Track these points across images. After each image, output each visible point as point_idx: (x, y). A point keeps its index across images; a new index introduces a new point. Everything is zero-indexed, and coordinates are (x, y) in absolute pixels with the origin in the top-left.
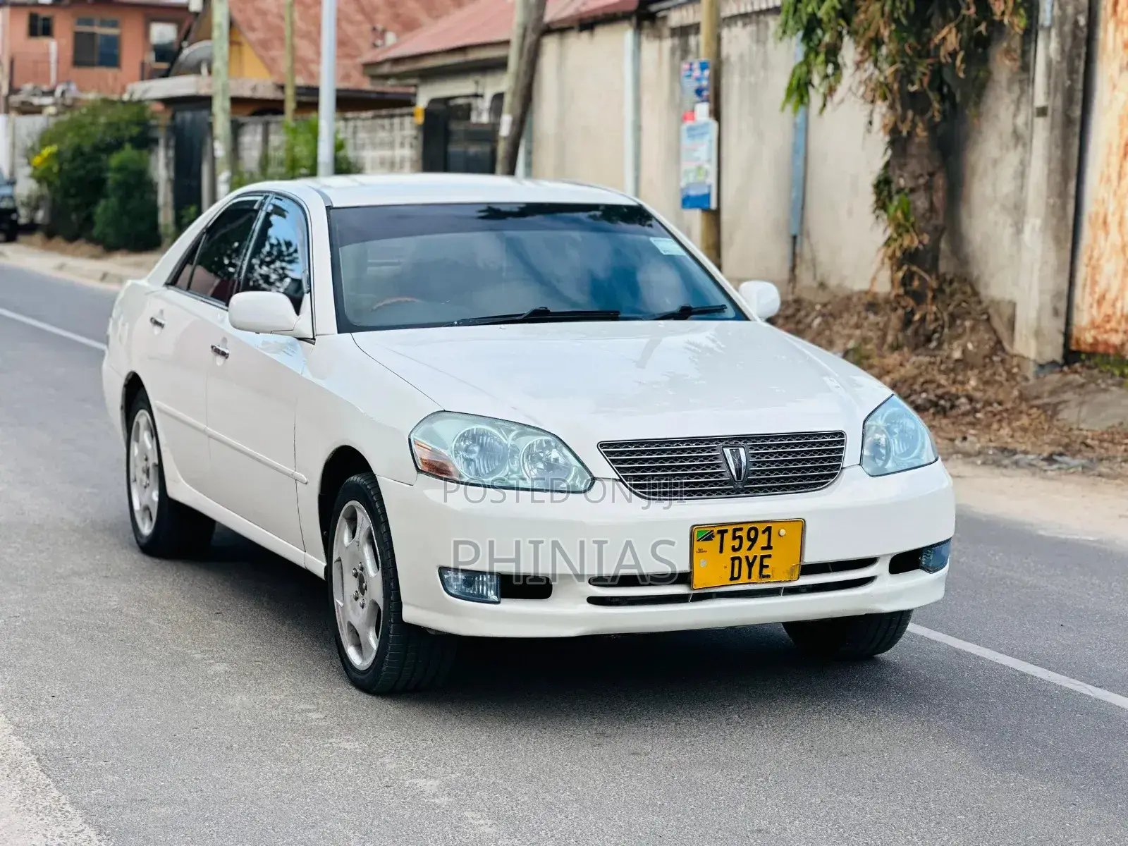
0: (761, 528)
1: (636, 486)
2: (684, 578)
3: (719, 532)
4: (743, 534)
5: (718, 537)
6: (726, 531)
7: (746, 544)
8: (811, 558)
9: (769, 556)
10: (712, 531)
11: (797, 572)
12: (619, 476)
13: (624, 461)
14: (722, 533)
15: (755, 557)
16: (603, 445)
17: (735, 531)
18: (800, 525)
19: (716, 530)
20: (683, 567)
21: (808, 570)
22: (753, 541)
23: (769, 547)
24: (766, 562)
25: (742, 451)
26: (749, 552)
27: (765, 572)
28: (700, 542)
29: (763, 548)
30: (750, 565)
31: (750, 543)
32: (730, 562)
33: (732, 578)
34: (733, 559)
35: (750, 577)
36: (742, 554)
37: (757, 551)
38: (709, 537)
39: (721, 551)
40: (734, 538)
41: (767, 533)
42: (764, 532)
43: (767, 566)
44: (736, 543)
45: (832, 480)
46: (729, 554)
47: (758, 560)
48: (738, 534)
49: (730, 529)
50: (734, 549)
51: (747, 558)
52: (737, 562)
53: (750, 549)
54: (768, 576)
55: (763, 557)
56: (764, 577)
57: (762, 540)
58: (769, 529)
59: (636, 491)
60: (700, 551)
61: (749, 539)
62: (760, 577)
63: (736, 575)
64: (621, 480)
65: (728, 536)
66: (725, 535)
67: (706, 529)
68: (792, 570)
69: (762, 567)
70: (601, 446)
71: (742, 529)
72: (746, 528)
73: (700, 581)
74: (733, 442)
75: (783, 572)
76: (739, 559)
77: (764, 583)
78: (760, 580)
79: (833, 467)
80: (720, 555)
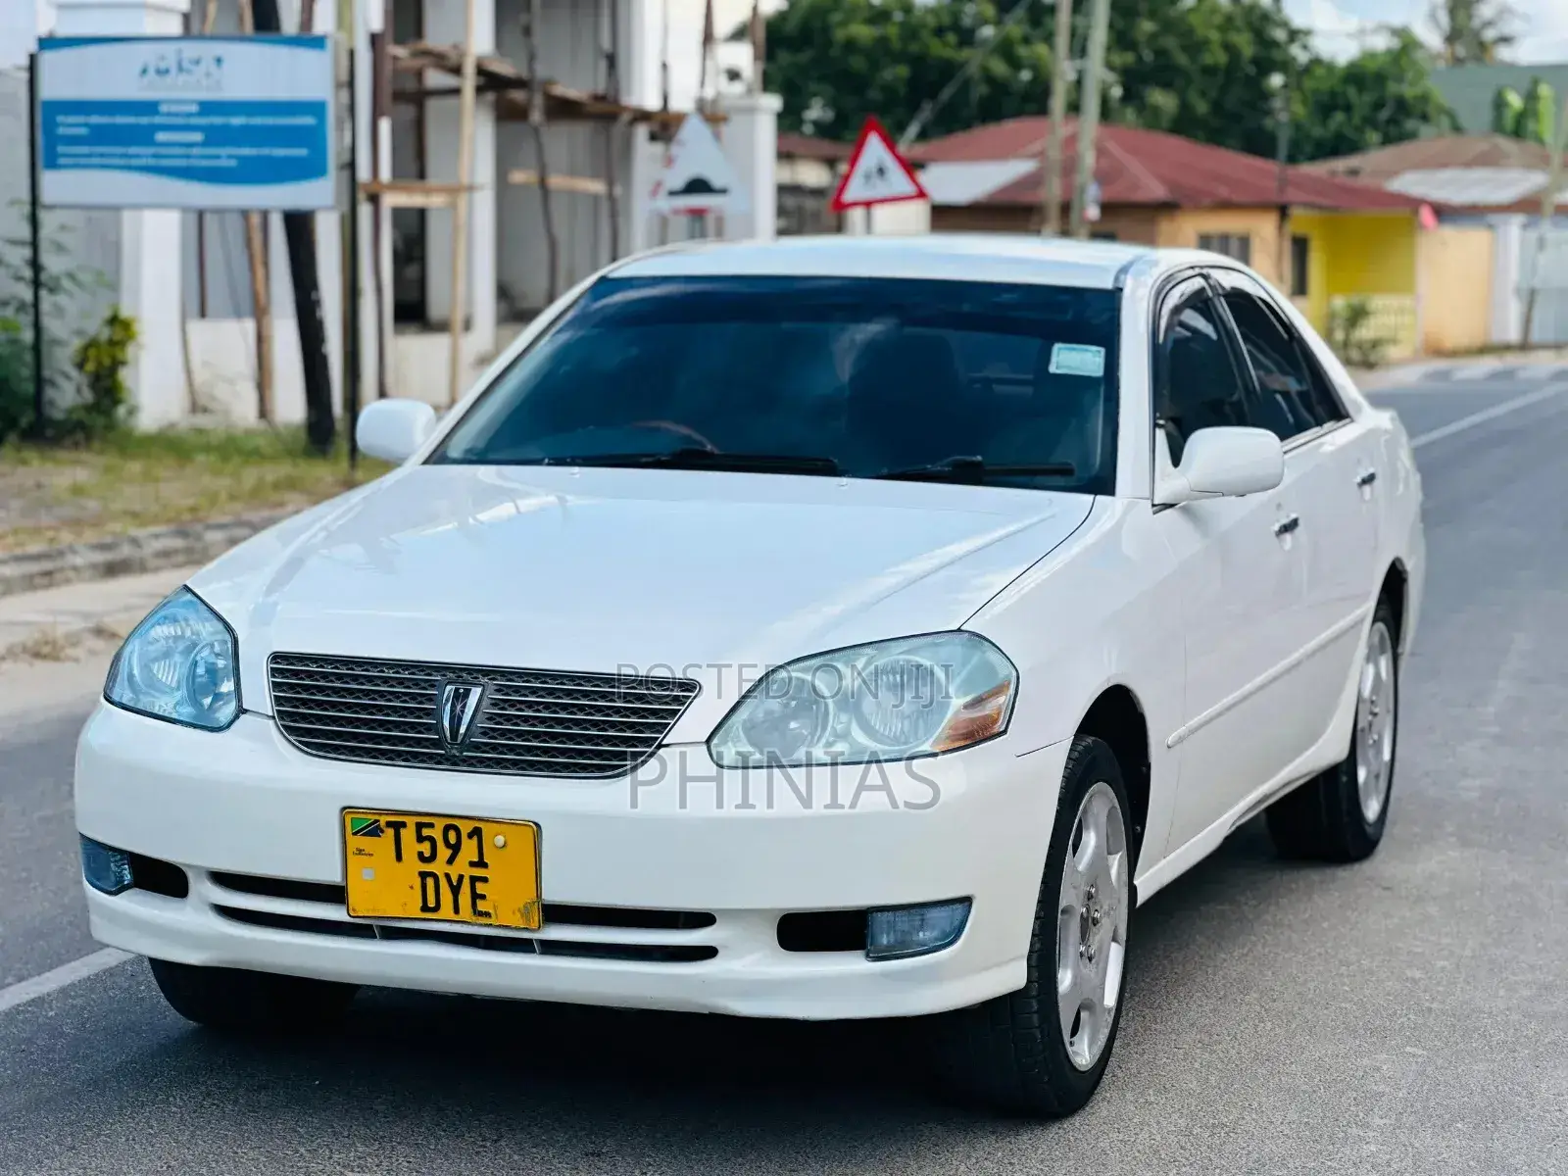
0: (466, 828)
1: (291, 730)
2: (334, 894)
3: (389, 824)
4: (437, 833)
5: (390, 832)
6: (403, 825)
7: (444, 853)
8: (555, 893)
9: (485, 880)
10: (377, 821)
11: (536, 917)
12: (274, 710)
13: (292, 687)
14: (397, 827)
15: (461, 878)
16: (275, 657)
17: (420, 826)
18: (531, 832)
19: (383, 820)
20: (331, 875)
21: (554, 914)
22: (456, 849)
23: (481, 863)
24: (480, 888)
25: (476, 693)
26: (450, 867)
27: (481, 906)
28: (358, 837)
29: (472, 864)
30: (455, 891)
31: (450, 852)
32: (418, 882)
33: (425, 908)
34: (424, 875)
35: (457, 911)
36: (438, 867)
37: (462, 867)
38: (374, 831)
39: (399, 858)
40: (420, 839)
41: (475, 838)
42: (470, 836)
43: (483, 897)
44: (426, 848)
45: (633, 764)
46: (413, 866)
47: (466, 882)
48: (426, 832)
49: (411, 821)
50: (422, 858)
51: (447, 876)
52: (430, 882)
53: (450, 861)
54: (487, 915)
55: (474, 880)
56: (481, 914)
57: (469, 849)
58: (476, 833)
59: (290, 737)
60: (360, 852)
61: (447, 844)
62: (475, 913)
63: (431, 903)
64: (274, 717)
65: (408, 835)
66: (403, 831)
67: (369, 817)
68: (527, 908)
69: (476, 897)
70: (272, 658)
71: (431, 825)
72: (440, 824)
73: (364, 902)
74: (466, 675)
75: (514, 913)
76: (435, 876)
77: (481, 925)
78: (474, 919)
79: (643, 741)
80: (399, 864)
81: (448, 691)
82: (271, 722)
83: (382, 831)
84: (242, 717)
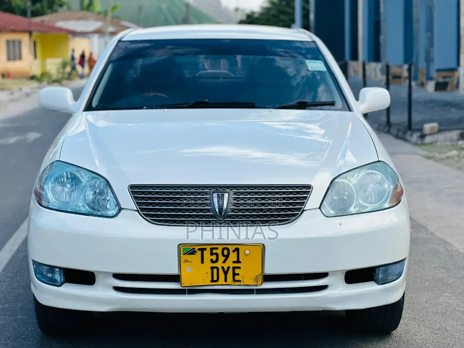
0: (232, 248)
1: (146, 215)
2: (176, 278)
3: (199, 249)
4: (219, 252)
5: (199, 253)
6: (205, 249)
7: (221, 259)
8: (269, 270)
9: (239, 268)
10: (194, 249)
11: (260, 280)
12: (137, 208)
13: (143, 198)
14: (202, 250)
15: (229, 268)
16: (132, 187)
17: (212, 249)
18: (260, 249)
19: (197, 248)
20: (174, 271)
21: (268, 278)
22: (227, 257)
23: (238, 261)
24: (237, 271)
25: (226, 195)
26: (224, 264)
27: (237, 278)
28: (186, 256)
29: (234, 262)
30: (226, 273)
31: (224, 258)
32: (210, 270)
33: (212, 281)
34: (212, 268)
35: (226, 280)
36: (219, 264)
37: (229, 263)
38: (192, 252)
39: (202, 262)
40: (212, 254)
41: (236, 252)
42: (234, 251)
43: (238, 274)
44: (214, 258)
45: (294, 218)
46: (208, 264)
47: (231, 271)
48: (214, 251)
49: (208, 248)
50: (212, 261)
51: (223, 268)
52: (215, 271)
53: (224, 262)
54: (240, 281)
55: (234, 268)
56: (237, 281)
57: (233, 257)
58: (237, 250)
59: (147, 218)
60: (186, 261)
61: (223, 255)
62: (234, 281)
63: (215, 279)
64: (138, 211)
65: (207, 253)
66: (205, 252)
67: (191, 247)
68: (257, 278)
69: (234, 274)
70: (131, 187)
71: (217, 248)
72: (220, 248)
73: (187, 282)
74: (220, 189)
75: (251, 279)
76: (217, 268)
77: (236, 285)
78: (233, 283)
79: (296, 209)
80: (203, 265)
81: (215, 195)
82: (137, 212)
83: (196, 252)
84: (122, 211)
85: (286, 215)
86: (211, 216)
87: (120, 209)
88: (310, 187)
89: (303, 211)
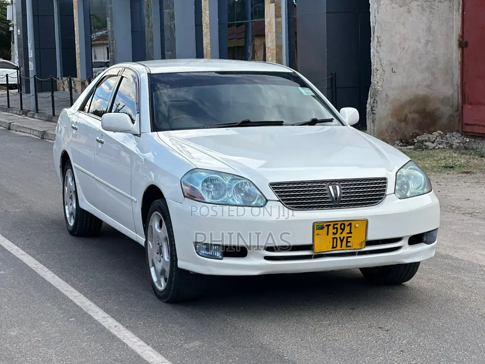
0: (347, 223)
1: (287, 204)
2: (311, 247)
4: (338, 226)
5: (326, 228)
6: (330, 225)
7: (340, 231)
8: (370, 238)
9: (351, 237)
10: (323, 225)
11: (364, 244)
12: (279, 199)
13: (282, 192)
14: (328, 226)
15: (344, 237)
16: (271, 184)
17: (334, 225)
18: (365, 222)
19: (325, 224)
20: (310, 242)
21: (369, 243)
22: (343, 230)
23: (350, 233)
24: (349, 240)
25: (338, 187)
26: (341, 235)
27: (349, 244)
28: (318, 230)
29: (348, 233)
30: (342, 241)
32: (332, 240)
33: (333, 247)
34: (333, 238)
35: (341, 247)
36: (337, 236)
37: (345, 235)
38: (322, 228)
40: (334, 228)
41: (349, 226)
43: (350, 242)
44: (335, 231)
45: (381, 201)
46: (331, 236)
47: (345, 239)
49: (332, 224)
50: (334, 234)
51: (340, 237)
52: (335, 240)
53: (341, 233)
54: (350, 246)
55: (347, 237)
56: (348, 247)
57: (347, 229)
58: (350, 224)
59: (287, 206)
60: (318, 234)
61: (341, 229)
62: (346, 247)
63: (335, 246)
65: (331, 228)
67: (321, 224)
68: (362, 243)
69: (347, 242)
70: (270, 185)
71: (337, 224)
72: (339, 223)
73: (318, 249)
74: (333, 182)
75: (357, 245)
76: (336, 238)
77: (348, 250)
78: (346, 248)
79: (381, 194)
80: (327, 236)
81: (331, 187)
82: (280, 202)
83: (324, 228)
84: (268, 202)
85: (376, 199)
86: (330, 202)
87: (267, 201)
88: (386, 179)
89: (386, 195)
